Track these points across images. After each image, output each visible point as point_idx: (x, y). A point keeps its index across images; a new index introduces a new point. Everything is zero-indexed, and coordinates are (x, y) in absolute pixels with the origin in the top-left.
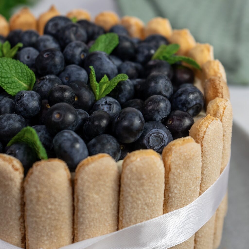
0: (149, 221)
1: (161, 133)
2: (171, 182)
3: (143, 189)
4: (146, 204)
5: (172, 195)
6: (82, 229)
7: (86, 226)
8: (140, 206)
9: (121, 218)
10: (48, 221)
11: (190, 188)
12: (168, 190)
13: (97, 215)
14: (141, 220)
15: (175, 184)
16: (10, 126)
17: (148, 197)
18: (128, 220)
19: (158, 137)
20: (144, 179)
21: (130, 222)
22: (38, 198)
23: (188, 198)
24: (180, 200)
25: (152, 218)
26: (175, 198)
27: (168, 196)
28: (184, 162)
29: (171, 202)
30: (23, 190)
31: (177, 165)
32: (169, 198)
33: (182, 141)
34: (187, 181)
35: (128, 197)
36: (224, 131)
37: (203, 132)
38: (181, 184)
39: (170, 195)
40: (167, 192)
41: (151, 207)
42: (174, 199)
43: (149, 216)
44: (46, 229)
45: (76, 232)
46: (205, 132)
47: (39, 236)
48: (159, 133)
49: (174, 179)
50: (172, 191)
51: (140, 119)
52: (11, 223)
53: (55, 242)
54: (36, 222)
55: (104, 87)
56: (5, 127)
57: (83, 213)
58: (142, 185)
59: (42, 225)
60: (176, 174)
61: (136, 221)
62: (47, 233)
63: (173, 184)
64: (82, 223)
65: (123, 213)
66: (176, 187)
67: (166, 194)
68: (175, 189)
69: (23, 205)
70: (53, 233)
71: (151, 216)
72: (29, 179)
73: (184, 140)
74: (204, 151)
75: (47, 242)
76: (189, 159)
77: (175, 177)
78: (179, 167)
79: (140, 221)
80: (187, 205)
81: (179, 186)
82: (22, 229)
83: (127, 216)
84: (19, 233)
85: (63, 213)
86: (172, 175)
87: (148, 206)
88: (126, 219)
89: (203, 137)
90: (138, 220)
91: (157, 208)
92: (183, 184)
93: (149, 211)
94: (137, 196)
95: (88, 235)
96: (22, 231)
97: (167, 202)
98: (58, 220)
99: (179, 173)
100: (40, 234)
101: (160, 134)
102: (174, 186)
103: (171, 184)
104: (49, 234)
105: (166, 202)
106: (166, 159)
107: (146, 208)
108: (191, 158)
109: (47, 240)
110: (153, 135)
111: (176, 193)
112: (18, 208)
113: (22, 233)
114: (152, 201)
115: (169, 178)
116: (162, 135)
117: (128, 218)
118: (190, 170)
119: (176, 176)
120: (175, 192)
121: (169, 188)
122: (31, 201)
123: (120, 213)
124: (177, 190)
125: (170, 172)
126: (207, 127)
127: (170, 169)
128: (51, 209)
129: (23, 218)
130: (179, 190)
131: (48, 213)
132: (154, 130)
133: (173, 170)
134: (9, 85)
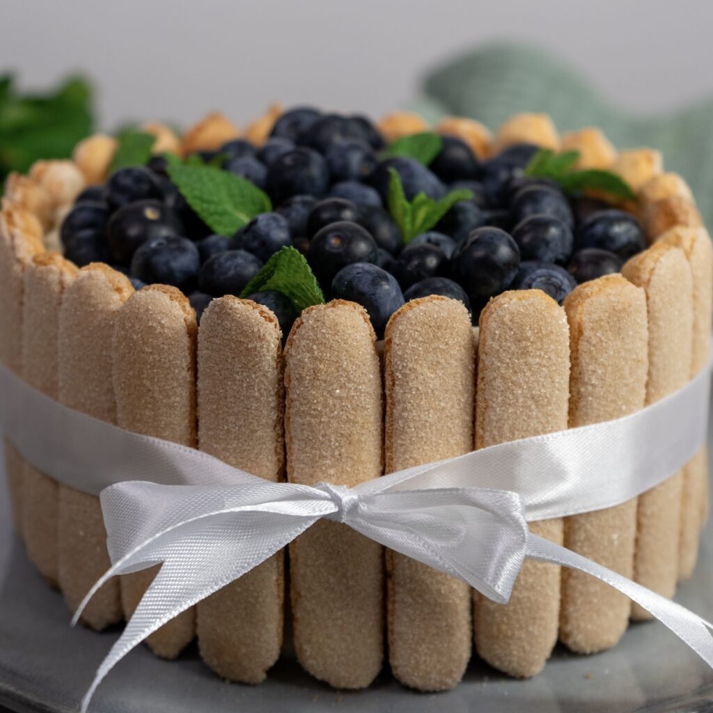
0: (539, 437)
1: (556, 277)
2: (584, 359)
3: (526, 364)
4: (533, 397)
5: (586, 389)
6: (402, 445)
7: (410, 439)
8: (521, 400)
9: (480, 432)
10: (334, 424)
11: (625, 381)
12: (577, 379)
13: (432, 417)
14: (523, 433)
15: (592, 364)
16: (239, 269)
17: (538, 382)
18: (495, 433)
19: (551, 284)
20: (527, 339)
21: (501, 437)
22: (316, 371)
23: (622, 402)
24: (604, 403)
25: (545, 433)
26: (592, 397)
27: (579, 392)
28: (609, 317)
29: (584, 407)
30: (282, 362)
31: (596, 322)
32: (579, 398)
33: (604, 281)
34: (617, 361)
35: (495, 379)
36: (695, 287)
37: (648, 269)
38: (604, 365)
39: (582, 390)
40: (576, 383)
41: (543, 406)
42: (590, 398)
43: (540, 428)
44: (330, 441)
45: (388, 454)
46: (652, 270)
47: (317, 458)
48: (551, 276)
49: (590, 352)
50: (586, 379)
51: (511, 245)
52: (259, 433)
53: (347, 471)
54: (310, 424)
55: (421, 214)
56: (229, 269)
57: (405, 409)
58: (525, 353)
59: (323, 432)
60: (594, 341)
61: (513, 434)
62: (333, 451)
63: (589, 364)
64: (403, 432)
65: (484, 419)
66: (594, 372)
67: (573, 389)
68: (592, 375)
69: (282, 395)
70: (343, 450)
71: (545, 427)
72: (294, 337)
73: (607, 279)
74: (651, 311)
75: (332, 471)
76: (620, 311)
77: (592, 349)
78: (601, 326)
79: (520, 436)
80: (618, 417)
81: (600, 369)
82: (278, 450)
83: (494, 424)
84: (275, 458)
85: (364, 408)
86: (585, 343)
87: (536, 402)
88: (491, 431)
89: (649, 280)
90: (517, 433)
91: (555, 412)
92: (609, 365)
93: (540, 415)
94: (514, 379)
95: (414, 459)
96: (280, 454)
97: (577, 409)
98: (355, 422)
99: (601, 341)
100: (318, 453)
101: (554, 280)
102: (591, 367)
103: (584, 364)
104: (337, 453)
107: (533, 407)
108: (624, 310)
109: (332, 466)
110: (539, 280)
111: (594, 386)
112: (273, 400)
113: (279, 460)
114: (545, 393)
115: (580, 352)
116: (559, 282)
117: (495, 427)
118: (623, 338)
119: (594, 346)
120: (593, 382)
121: (580, 374)
122: (301, 379)
123: (479, 419)
124: (597, 379)
125: (581, 338)
126: (657, 260)
127: (581, 332)
128: (340, 398)
129: (282, 425)
130: (602, 379)
131: (335, 406)
132: (539, 272)
133: (587, 333)
134: (217, 218)
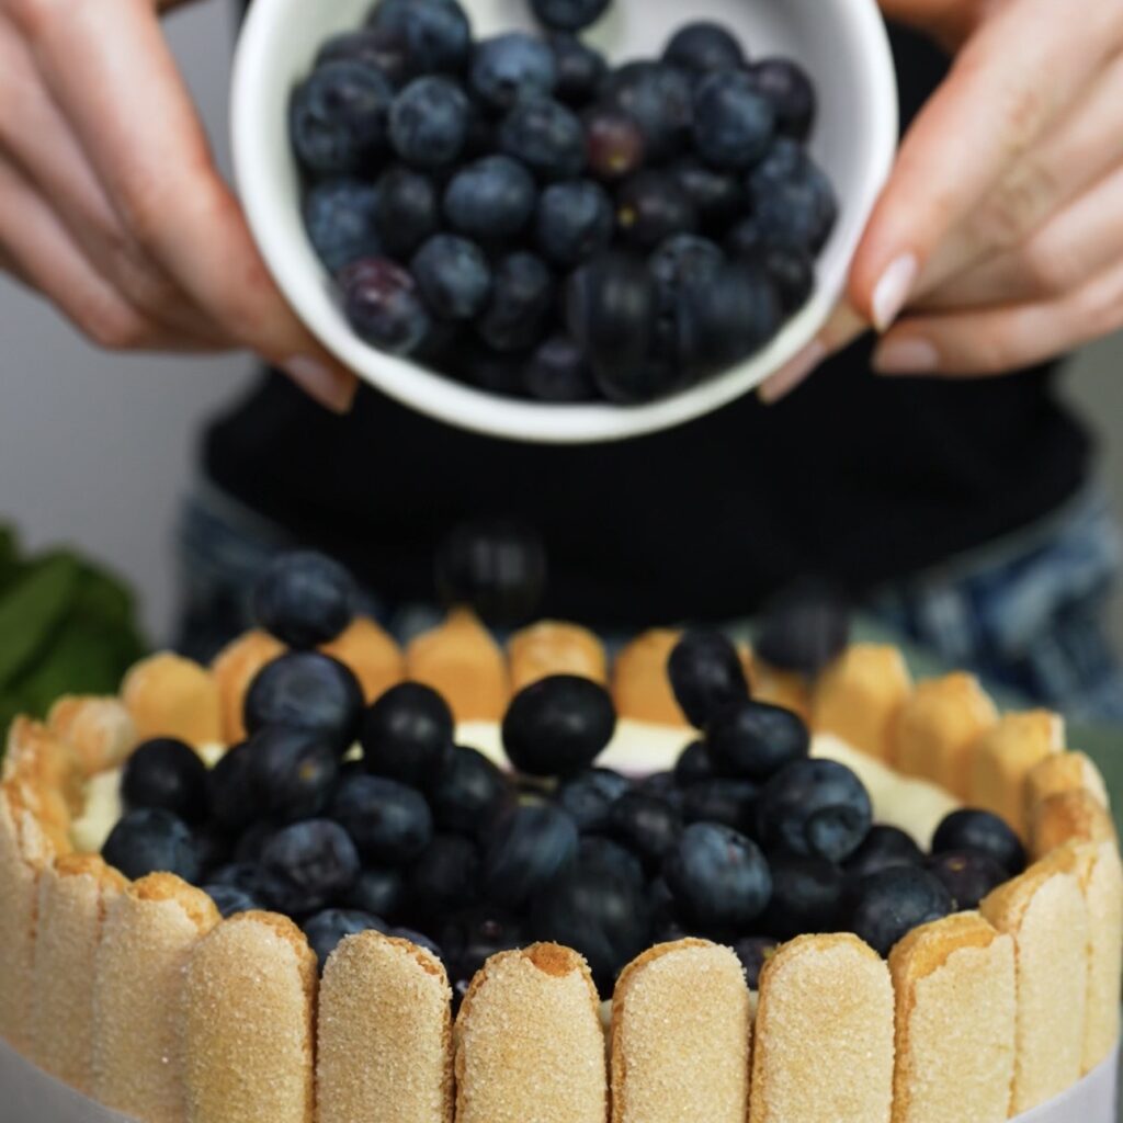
2: (917, 1042)
3: (827, 1048)
4: (835, 1100)
5: (919, 1088)
8: (817, 1104)
11: (978, 1078)
12: (904, 1073)
15: (928, 1050)
17: (844, 1076)
20: (829, 1010)
22: (505, 1055)
23: (973, 1109)
24: (946, 1110)
26: (928, 1102)
27: (908, 1094)
28: (956, 978)
29: (914, 1116)
31: (937, 985)
32: (908, 1103)
33: (951, 922)
34: (966, 1046)
35: (778, 1070)
37: (1019, 906)
38: (945, 1052)
39: (913, 1090)
40: (903, 1080)
41: (850, 1114)
42: (924, 1104)
46: (1026, 906)
49: (926, 1031)
50: (919, 1074)
57: (640, 1115)
58: (825, 1031)
60: (932, 1015)
63: (923, 1050)
66: (931, 1062)
67: (899, 1088)
68: (928, 1067)
69: (451, 1089)
72: (472, 999)
73: (957, 920)
74: (1021, 969)
76: (973, 970)
77: (929, 1026)
78: (943, 993)
81: (940, 1057)
86: (919, 1018)
87: (841, 1107)
89: (1020, 923)
92: (953, 1053)
94: (808, 1070)
99: (943, 1015)
102: (926, 1055)
103: (916, 1051)
105: (901, 1117)
106: (901, 971)
107: (836, 1115)
108: (979, 968)
111: (930, 1084)
112: (434, 1098)
114: (855, 1094)
115: (911, 1031)
118: (976, 1011)
119: (932, 1022)
120: (929, 1078)
121: (910, 1065)
122: (481, 1066)
124: (936, 1073)
125: (914, 1010)
126: (1034, 892)
127: (913, 1001)
128: (542, 1097)
130: (942, 1074)
131: (533, 1109)
133: (922, 1002)
